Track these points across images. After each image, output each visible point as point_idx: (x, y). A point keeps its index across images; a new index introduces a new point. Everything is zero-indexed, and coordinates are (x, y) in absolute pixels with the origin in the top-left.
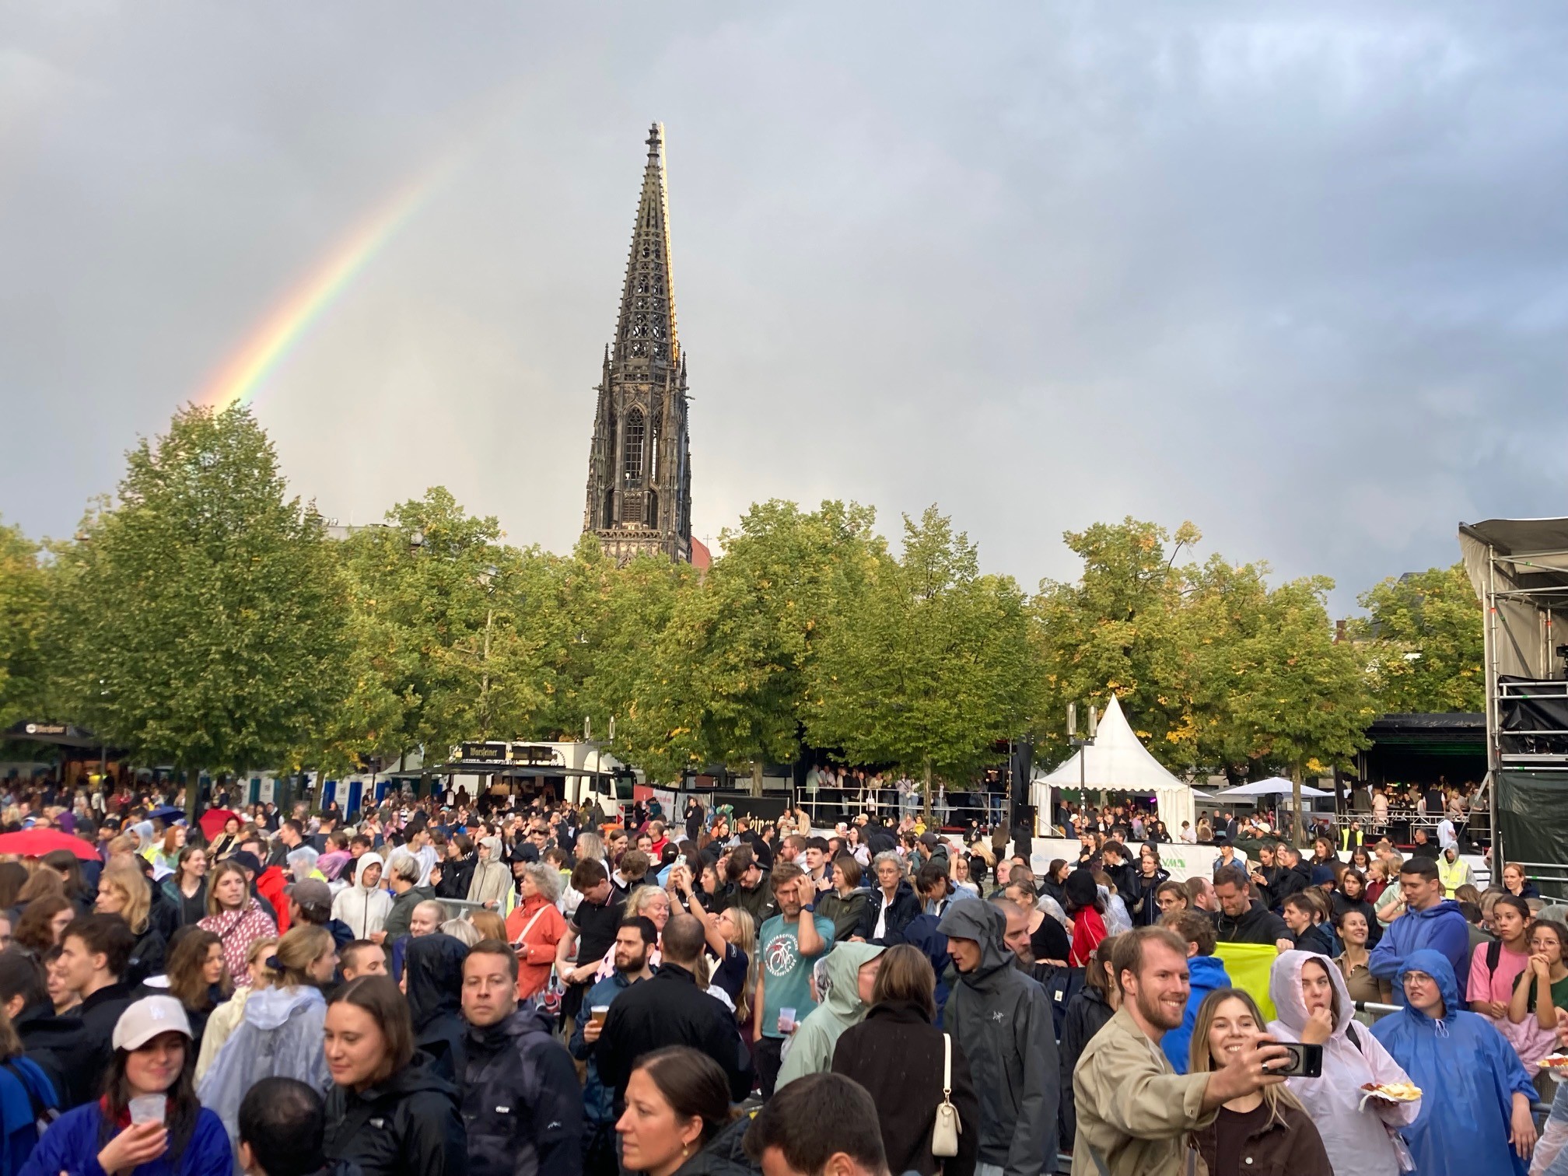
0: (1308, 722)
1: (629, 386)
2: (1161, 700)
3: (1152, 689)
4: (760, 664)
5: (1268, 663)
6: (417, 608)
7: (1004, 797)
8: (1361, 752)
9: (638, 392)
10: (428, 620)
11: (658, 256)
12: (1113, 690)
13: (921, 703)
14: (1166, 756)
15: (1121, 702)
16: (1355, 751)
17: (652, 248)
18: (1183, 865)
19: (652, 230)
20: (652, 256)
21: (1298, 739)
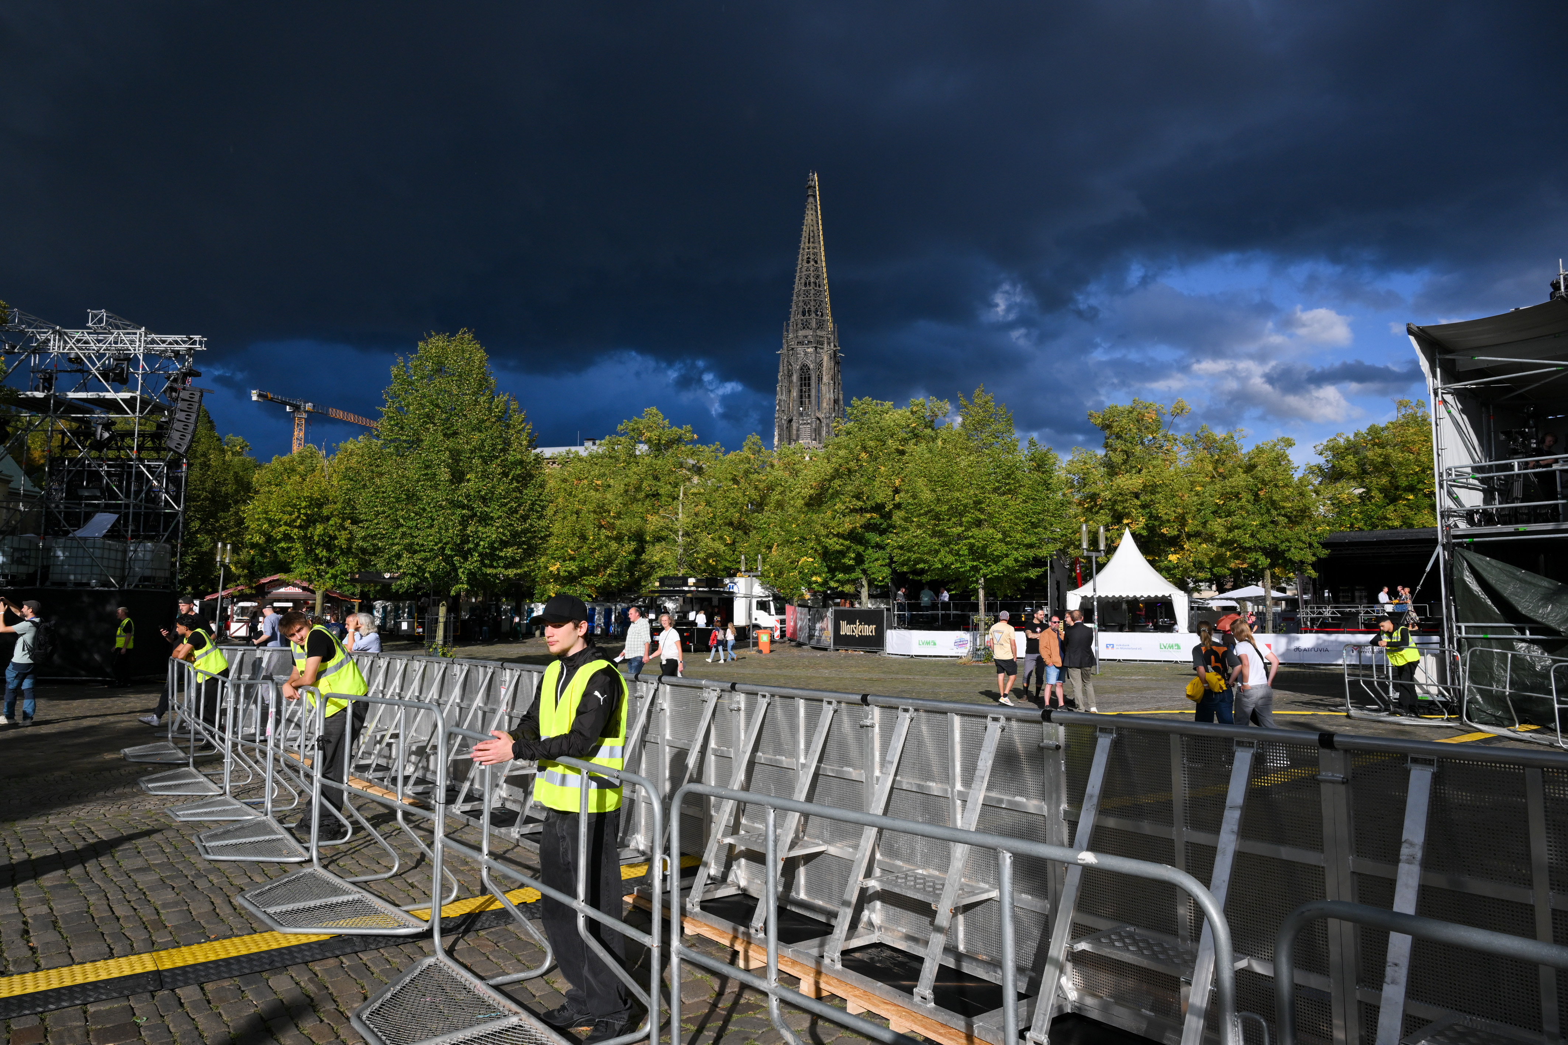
0: (1276, 538)
1: (800, 349)
2: (1164, 531)
3: (1157, 523)
4: (862, 510)
5: (1244, 495)
6: (638, 489)
7: (1046, 604)
8: (1319, 559)
9: (806, 353)
10: (647, 496)
11: (816, 262)
12: (1127, 525)
13: (975, 531)
14: (1168, 572)
15: (1133, 535)
16: (1314, 559)
17: (812, 257)
18: (1179, 648)
19: (811, 245)
20: (812, 263)
21: (1267, 552)
